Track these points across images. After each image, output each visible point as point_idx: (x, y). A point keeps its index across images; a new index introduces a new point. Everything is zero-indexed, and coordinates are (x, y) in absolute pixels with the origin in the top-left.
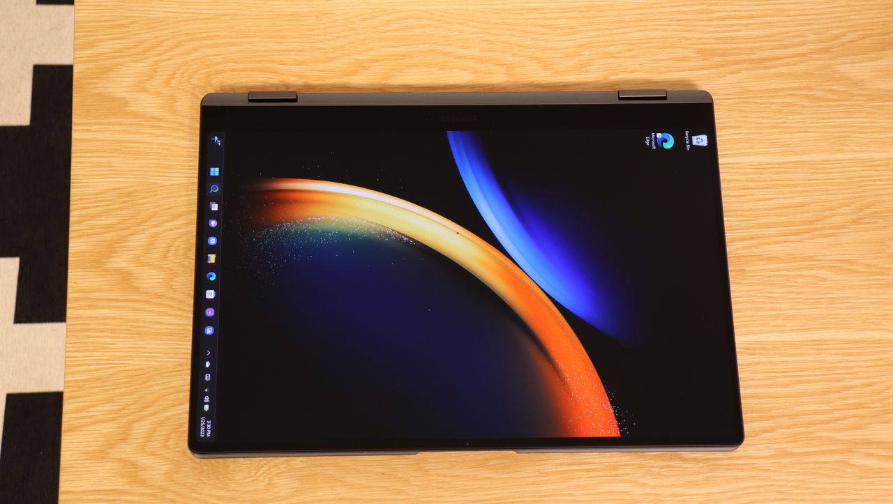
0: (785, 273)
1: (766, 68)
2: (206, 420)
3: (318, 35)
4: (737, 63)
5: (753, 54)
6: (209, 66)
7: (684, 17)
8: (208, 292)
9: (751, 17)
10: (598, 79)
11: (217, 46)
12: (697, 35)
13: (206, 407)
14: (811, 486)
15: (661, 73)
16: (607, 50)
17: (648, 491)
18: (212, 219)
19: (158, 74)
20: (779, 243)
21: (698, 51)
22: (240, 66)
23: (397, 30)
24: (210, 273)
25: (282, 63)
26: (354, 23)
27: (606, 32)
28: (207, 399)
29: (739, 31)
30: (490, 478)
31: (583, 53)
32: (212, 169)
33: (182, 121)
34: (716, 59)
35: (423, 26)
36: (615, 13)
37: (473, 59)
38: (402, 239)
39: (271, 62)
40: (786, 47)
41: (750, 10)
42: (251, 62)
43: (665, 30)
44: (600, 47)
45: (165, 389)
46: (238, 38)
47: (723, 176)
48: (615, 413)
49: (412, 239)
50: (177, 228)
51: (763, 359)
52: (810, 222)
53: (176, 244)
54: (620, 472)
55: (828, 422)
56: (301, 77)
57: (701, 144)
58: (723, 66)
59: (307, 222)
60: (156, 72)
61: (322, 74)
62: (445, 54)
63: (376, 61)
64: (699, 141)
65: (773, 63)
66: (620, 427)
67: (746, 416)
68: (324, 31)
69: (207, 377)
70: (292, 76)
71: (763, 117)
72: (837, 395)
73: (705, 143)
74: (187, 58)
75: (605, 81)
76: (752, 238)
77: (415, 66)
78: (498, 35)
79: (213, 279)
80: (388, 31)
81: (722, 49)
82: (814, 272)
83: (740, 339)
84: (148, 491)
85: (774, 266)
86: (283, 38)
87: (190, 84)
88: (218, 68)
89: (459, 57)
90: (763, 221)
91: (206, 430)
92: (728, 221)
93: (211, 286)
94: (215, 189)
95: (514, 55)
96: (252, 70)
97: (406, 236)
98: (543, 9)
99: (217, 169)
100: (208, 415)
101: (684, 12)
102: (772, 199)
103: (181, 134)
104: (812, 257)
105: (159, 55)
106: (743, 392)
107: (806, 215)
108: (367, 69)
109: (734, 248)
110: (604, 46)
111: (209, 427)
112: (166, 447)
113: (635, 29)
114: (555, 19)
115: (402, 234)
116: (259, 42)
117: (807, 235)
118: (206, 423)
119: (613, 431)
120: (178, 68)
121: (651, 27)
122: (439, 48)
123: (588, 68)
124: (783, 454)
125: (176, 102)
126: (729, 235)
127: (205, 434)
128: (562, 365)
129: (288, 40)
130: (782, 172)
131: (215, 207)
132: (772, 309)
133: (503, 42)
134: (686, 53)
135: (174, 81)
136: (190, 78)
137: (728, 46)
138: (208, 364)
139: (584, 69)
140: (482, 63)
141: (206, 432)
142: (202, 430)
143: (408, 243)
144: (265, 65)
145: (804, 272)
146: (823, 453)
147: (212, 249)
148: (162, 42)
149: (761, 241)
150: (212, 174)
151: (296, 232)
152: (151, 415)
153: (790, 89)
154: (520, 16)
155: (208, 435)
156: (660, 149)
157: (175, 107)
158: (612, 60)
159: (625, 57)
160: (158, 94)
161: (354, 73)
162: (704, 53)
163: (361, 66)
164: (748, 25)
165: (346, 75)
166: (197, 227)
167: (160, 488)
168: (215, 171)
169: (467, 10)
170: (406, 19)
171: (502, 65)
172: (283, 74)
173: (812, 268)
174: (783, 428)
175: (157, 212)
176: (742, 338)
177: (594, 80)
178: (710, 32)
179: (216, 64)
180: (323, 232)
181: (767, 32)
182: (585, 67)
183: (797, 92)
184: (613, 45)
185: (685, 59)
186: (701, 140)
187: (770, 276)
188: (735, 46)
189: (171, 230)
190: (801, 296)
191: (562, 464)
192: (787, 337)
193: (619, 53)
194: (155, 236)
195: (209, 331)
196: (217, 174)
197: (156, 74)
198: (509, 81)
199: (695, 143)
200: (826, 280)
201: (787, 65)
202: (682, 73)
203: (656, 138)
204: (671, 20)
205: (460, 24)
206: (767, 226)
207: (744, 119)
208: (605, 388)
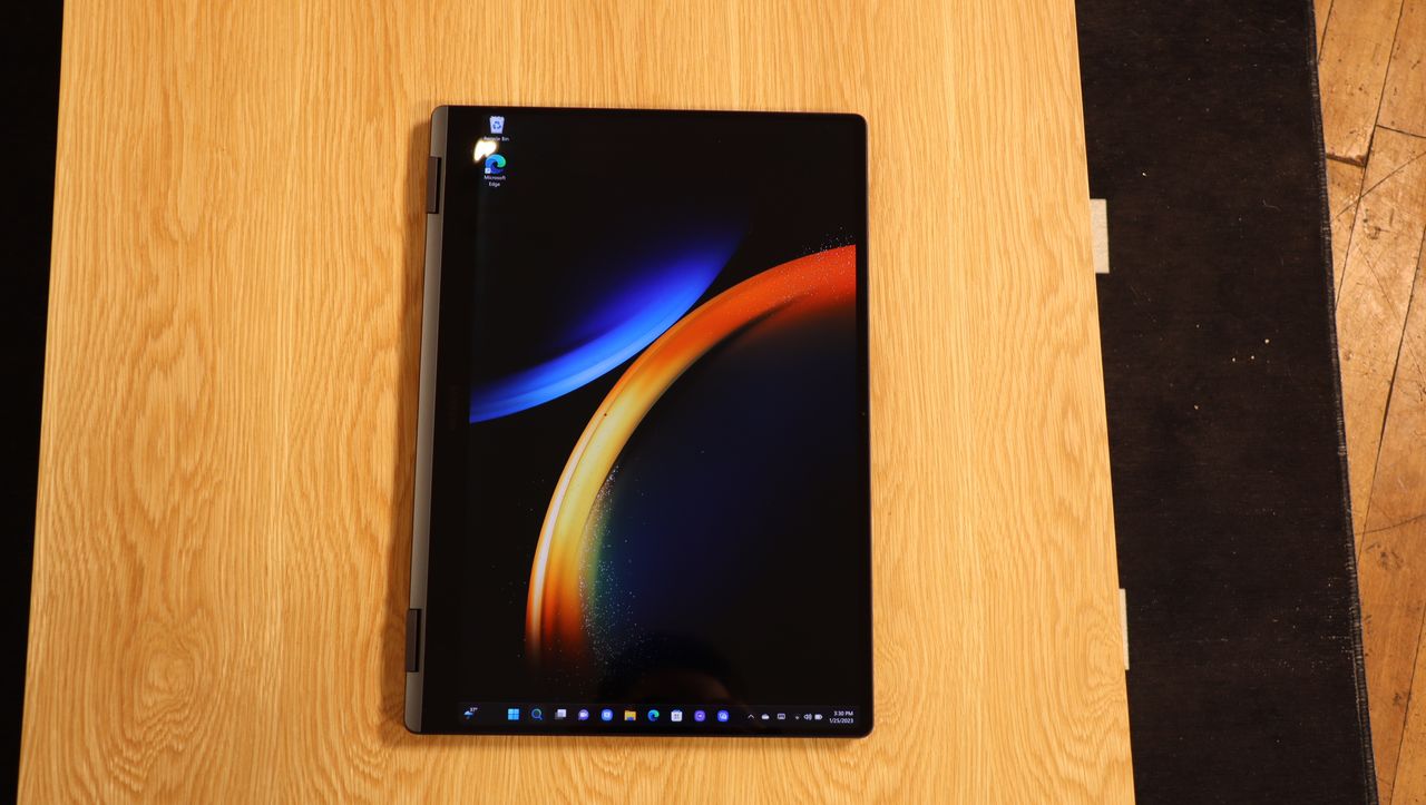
0: (658, 52)
1: (397, 45)
2: (833, 717)
3: (317, 585)
4: (388, 75)
5: (378, 57)
6: (355, 728)
7: (321, 131)
8: (673, 719)
9: (328, 54)
10: (400, 239)
11: (325, 717)
12: (348, 120)
13: (818, 717)
14: (901, 55)
15: (396, 165)
16: (360, 226)
17: (908, 223)
18: (577, 716)
19: (363, 794)
20: (622, 54)
21: (369, 120)
22: (357, 687)
23: (316, 485)
24: (650, 717)
25: (355, 633)
26: (302, 539)
27: (336, 226)
28: (808, 717)
29: (345, 70)
30: (895, 394)
31: (363, 255)
32: (510, 718)
33: (433, 761)
34: (382, 99)
35: (312, 451)
36: (310, 215)
37: (362, 391)
38: (612, 483)
39: (353, 646)
40: (371, 19)
41: (319, 55)
42: (352, 673)
43: (338, 156)
44: (356, 235)
45: (786, 770)
46: (315, 692)
47: (536, 103)
48: (828, 249)
49: (612, 469)
50: (580, 764)
51: (760, 89)
52: (598, 18)
53: (600, 764)
54: (888, 251)
55: (831, 29)
56: (376, 608)
57: (502, 124)
58: (392, 93)
59: (585, 597)
60: (360, 797)
61: (373, 582)
62: (354, 425)
63: (359, 511)
64: (497, 125)
65: (391, 33)
66: (844, 244)
67: (825, 108)
68: (312, 578)
69: (781, 717)
70: (374, 619)
71: (462, 54)
72: (802, 17)
73: (501, 120)
74: (341, 757)
75: (404, 233)
76: (616, 83)
77: (368, 463)
78: (331, 358)
79: (657, 714)
80: (317, 495)
81: (369, 94)
82: (659, 22)
83: (736, 104)
84: (908, 786)
85: (651, 63)
86: (319, 632)
87: (380, 751)
88: (358, 715)
89: (360, 407)
90: (594, 69)
91: (845, 717)
92: (593, 102)
93: (666, 715)
94: (537, 714)
95: (361, 339)
96: (364, 671)
97: (607, 477)
98: (298, 300)
99: (510, 711)
100: (827, 715)
101: (315, 131)
102: (568, 58)
103: (451, 760)
104: (640, 23)
105: (335, 793)
106: (797, 109)
107: (589, 21)
108: (370, 523)
109: (627, 100)
110: (355, 228)
111: (841, 713)
112: (856, 766)
113: (334, 190)
114: (312, 286)
115: (605, 481)
116: (323, 663)
117: (614, 23)
118: (837, 717)
119: (851, 251)
120: (356, 768)
121: (333, 171)
122: (345, 432)
123: (384, 250)
124: (866, 79)
125: (404, 770)
126: (610, 104)
127: (850, 717)
128: (772, 303)
129: (323, 624)
130: (535, 39)
131: (562, 713)
132: (702, 71)
133: (342, 352)
134: (370, 133)
135: (375, 774)
136: (371, 751)
137: (365, 86)
138: (765, 717)
139: (385, 255)
140: (369, 379)
141: (848, 717)
142: (845, 721)
143: (615, 476)
144: (357, 655)
145: (658, 33)
146: (865, 39)
147: (618, 715)
148: (316, 791)
149: (619, 73)
150: (517, 718)
151: (597, 611)
152: (818, 787)
153: (427, 21)
154: (306, 329)
155: (852, 714)
156: (505, 171)
157: (413, 770)
158: (375, 221)
159: (372, 205)
160: (392, 794)
161: (374, 539)
162: (373, 114)
163: (366, 532)
164: (338, 58)
165: (377, 550)
166: (583, 735)
167: (904, 771)
168: (513, 714)
169: (293, 394)
170: (301, 471)
171: (374, 356)
172: (372, 632)
173: (653, 26)
174: (838, 76)
175: (558, 790)
176: (736, 103)
177: (400, 245)
178: (345, 106)
179: (353, 718)
180: (599, 578)
181: (350, 39)
182: (382, 254)
183: (432, 13)
184: (354, 218)
185: (379, 135)
186: (497, 123)
187: (662, 69)
188: (365, 77)
189: (582, 771)
190: (687, 40)
191: (880, 313)
192: (735, 59)
193: (365, 212)
194: (590, 791)
195: (723, 716)
196: (517, 711)
197: (363, 797)
198: (396, 348)
199: (500, 131)
200: (668, 11)
201: (395, 20)
202: (398, 140)
203: (491, 175)
204: (324, 148)
205: (312, 403)
206: (601, 65)
207: (464, 74)
208: (800, 257)
